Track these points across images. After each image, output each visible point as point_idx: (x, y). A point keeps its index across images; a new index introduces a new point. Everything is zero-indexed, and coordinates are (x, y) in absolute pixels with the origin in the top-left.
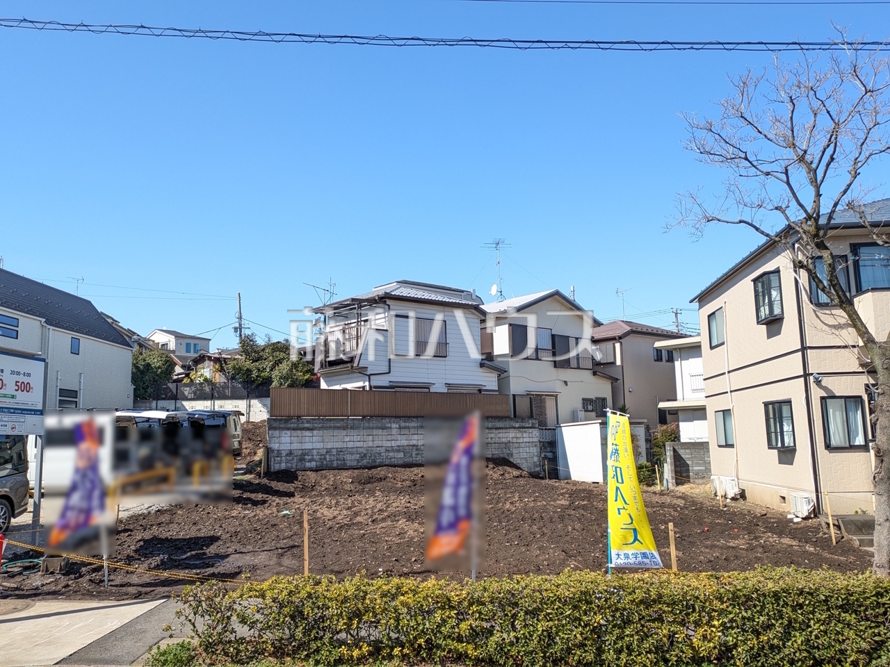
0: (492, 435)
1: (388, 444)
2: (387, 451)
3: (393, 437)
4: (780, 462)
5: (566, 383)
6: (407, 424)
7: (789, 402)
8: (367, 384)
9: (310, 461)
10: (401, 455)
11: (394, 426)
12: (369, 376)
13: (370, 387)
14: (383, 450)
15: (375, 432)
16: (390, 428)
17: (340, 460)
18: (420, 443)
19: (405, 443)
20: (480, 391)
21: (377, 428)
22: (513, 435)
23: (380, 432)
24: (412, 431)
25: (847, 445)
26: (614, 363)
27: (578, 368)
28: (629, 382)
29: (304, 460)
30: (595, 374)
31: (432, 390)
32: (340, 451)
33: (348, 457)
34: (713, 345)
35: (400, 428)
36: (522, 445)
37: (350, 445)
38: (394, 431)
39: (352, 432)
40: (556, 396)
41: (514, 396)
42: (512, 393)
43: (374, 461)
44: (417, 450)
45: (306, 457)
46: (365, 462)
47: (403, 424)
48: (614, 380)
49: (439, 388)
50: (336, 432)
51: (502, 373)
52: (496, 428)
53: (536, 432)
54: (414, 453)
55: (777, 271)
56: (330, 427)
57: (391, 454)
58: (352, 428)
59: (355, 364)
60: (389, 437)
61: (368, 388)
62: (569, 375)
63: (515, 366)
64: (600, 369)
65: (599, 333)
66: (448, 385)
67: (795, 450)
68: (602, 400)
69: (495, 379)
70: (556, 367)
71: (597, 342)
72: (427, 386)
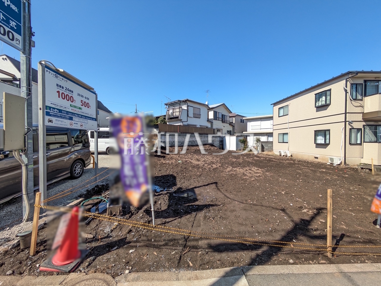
4: (316, 148)
5: (224, 126)
7: (329, 130)
8: (182, 124)
12: (183, 122)
13: (183, 125)
20: (207, 127)
25: (356, 143)
26: (233, 122)
27: (227, 123)
28: (236, 127)
30: (230, 125)
34: (280, 116)
40: (222, 130)
41: (214, 129)
42: (214, 128)
48: (233, 126)
49: (198, 126)
51: (212, 123)
55: (330, 90)
59: (179, 119)
61: (182, 125)
62: (225, 124)
63: (214, 121)
64: (231, 124)
65: (231, 115)
66: (200, 126)
67: (329, 144)
68: (231, 131)
69: (210, 125)
70: (222, 122)
71: (230, 117)
72: (196, 125)
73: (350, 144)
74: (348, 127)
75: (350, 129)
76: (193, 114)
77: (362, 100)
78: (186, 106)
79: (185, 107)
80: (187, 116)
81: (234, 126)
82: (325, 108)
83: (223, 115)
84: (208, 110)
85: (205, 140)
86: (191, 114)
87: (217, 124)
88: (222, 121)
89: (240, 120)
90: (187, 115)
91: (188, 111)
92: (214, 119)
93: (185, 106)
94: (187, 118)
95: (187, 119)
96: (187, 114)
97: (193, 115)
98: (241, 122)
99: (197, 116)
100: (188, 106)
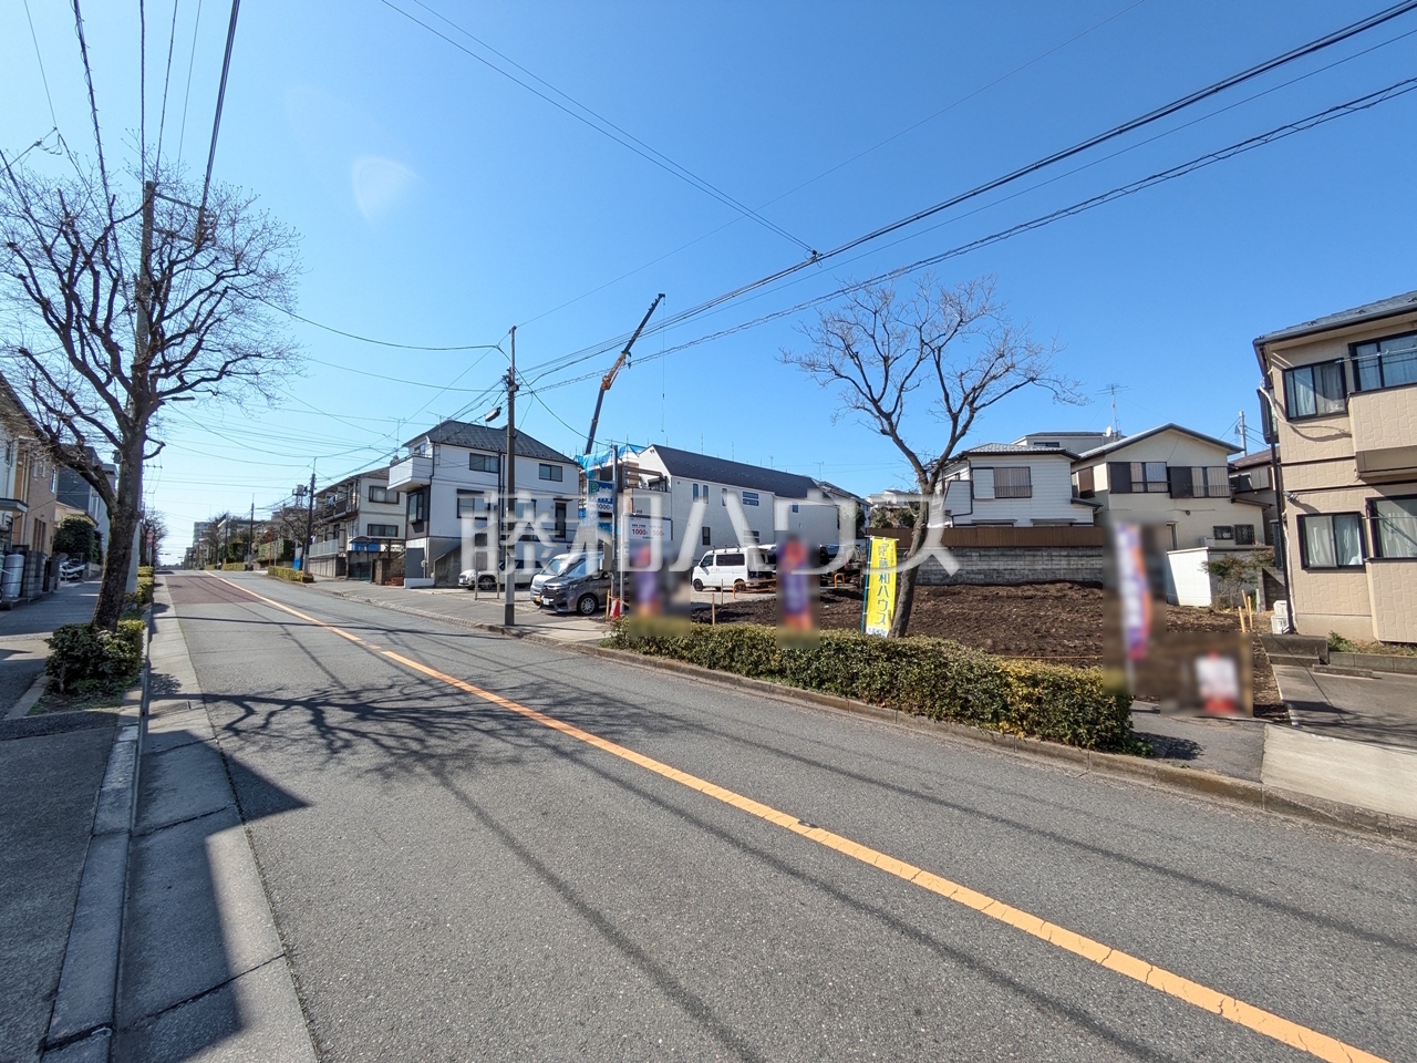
1: (969, 568)
5: (1188, 512)
8: (951, 523)
10: (982, 576)
12: (953, 517)
13: (954, 525)
14: (964, 572)
18: (1001, 567)
19: (986, 567)
20: (1071, 524)
24: (993, 558)
25: (1335, 565)
27: (1207, 496)
30: (1233, 501)
31: (1015, 526)
33: (933, 577)
35: (980, 556)
38: (975, 558)
40: (1173, 527)
44: (998, 573)
47: (983, 553)
49: (1023, 524)
51: (1100, 508)
54: (995, 575)
57: (972, 576)
62: (1193, 504)
63: (1115, 500)
64: (1241, 498)
66: (1035, 521)
68: (1246, 528)
69: (1090, 514)
70: (1173, 497)
72: (1011, 523)
75: (1300, 519)
76: (994, 489)
77: (1345, 413)
78: (966, 471)
79: (965, 474)
80: (969, 499)
83: (1172, 472)
84: (1074, 464)
85: (1056, 567)
86: (986, 492)
87: (1138, 508)
88: (1170, 491)
90: (970, 495)
91: (972, 485)
92: (1113, 492)
94: (970, 503)
95: (970, 506)
96: (969, 491)
97: (993, 493)
99: (1015, 492)
100: (971, 469)
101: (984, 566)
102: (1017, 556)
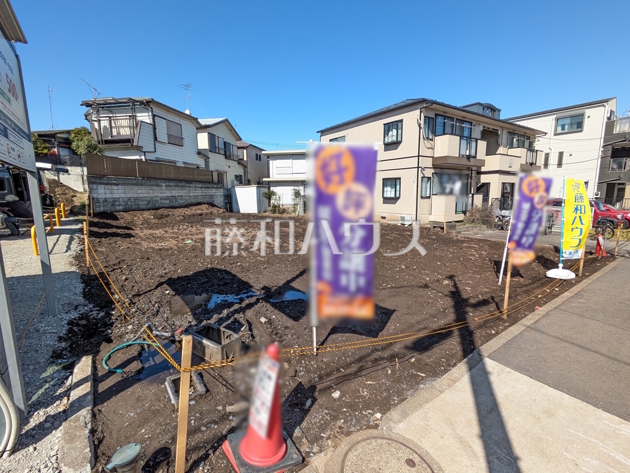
0: (206, 191)
1: (161, 195)
2: (161, 199)
3: (163, 191)
4: (383, 203)
5: (229, 167)
6: (169, 184)
7: (400, 179)
8: (143, 157)
9: (119, 205)
10: (168, 202)
11: (163, 184)
12: (145, 152)
13: (146, 160)
14: (159, 199)
15: (154, 188)
16: (161, 186)
17: (136, 205)
18: (177, 195)
20: (198, 167)
21: (155, 185)
22: (214, 191)
23: (156, 188)
24: (172, 188)
25: (426, 196)
26: (243, 159)
27: (233, 160)
29: (115, 205)
31: (177, 165)
32: (136, 199)
33: (141, 203)
35: (166, 186)
36: (218, 196)
37: (141, 195)
38: (164, 188)
39: (142, 188)
40: (226, 173)
41: (212, 171)
43: (155, 206)
44: (175, 199)
45: (116, 203)
46: (150, 206)
49: (180, 164)
50: (132, 187)
51: (207, 159)
52: (208, 188)
53: (222, 190)
54: (174, 200)
55: (401, 121)
56: (129, 184)
57: (163, 201)
58: (141, 185)
59: (135, 144)
60: (161, 191)
61: (144, 160)
62: (230, 163)
63: (210, 155)
64: (240, 162)
65: (239, 144)
66: (185, 163)
67: (399, 198)
68: (241, 176)
69: (204, 162)
70: (226, 158)
71: (239, 148)
72: (175, 162)
73: (422, 197)
74: (421, 175)
75: (422, 177)
76: (166, 136)
77: (432, 140)
78: (149, 116)
79: (145, 117)
80: (153, 140)
81: (246, 167)
82: (396, 145)
83: (226, 144)
84: (197, 128)
85: (198, 194)
86: (162, 135)
87: (217, 162)
88: (225, 155)
89: (255, 155)
90: (153, 137)
91: (155, 129)
92: (210, 151)
93: (147, 114)
94: (153, 143)
95: (153, 146)
96: (152, 133)
97: (167, 139)
98: (257, 159)
99: (176, 140)
100: (154, 116)
101: (168, 194)
102: (183, 186)
